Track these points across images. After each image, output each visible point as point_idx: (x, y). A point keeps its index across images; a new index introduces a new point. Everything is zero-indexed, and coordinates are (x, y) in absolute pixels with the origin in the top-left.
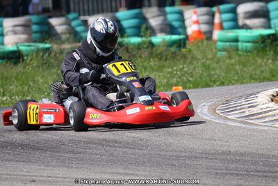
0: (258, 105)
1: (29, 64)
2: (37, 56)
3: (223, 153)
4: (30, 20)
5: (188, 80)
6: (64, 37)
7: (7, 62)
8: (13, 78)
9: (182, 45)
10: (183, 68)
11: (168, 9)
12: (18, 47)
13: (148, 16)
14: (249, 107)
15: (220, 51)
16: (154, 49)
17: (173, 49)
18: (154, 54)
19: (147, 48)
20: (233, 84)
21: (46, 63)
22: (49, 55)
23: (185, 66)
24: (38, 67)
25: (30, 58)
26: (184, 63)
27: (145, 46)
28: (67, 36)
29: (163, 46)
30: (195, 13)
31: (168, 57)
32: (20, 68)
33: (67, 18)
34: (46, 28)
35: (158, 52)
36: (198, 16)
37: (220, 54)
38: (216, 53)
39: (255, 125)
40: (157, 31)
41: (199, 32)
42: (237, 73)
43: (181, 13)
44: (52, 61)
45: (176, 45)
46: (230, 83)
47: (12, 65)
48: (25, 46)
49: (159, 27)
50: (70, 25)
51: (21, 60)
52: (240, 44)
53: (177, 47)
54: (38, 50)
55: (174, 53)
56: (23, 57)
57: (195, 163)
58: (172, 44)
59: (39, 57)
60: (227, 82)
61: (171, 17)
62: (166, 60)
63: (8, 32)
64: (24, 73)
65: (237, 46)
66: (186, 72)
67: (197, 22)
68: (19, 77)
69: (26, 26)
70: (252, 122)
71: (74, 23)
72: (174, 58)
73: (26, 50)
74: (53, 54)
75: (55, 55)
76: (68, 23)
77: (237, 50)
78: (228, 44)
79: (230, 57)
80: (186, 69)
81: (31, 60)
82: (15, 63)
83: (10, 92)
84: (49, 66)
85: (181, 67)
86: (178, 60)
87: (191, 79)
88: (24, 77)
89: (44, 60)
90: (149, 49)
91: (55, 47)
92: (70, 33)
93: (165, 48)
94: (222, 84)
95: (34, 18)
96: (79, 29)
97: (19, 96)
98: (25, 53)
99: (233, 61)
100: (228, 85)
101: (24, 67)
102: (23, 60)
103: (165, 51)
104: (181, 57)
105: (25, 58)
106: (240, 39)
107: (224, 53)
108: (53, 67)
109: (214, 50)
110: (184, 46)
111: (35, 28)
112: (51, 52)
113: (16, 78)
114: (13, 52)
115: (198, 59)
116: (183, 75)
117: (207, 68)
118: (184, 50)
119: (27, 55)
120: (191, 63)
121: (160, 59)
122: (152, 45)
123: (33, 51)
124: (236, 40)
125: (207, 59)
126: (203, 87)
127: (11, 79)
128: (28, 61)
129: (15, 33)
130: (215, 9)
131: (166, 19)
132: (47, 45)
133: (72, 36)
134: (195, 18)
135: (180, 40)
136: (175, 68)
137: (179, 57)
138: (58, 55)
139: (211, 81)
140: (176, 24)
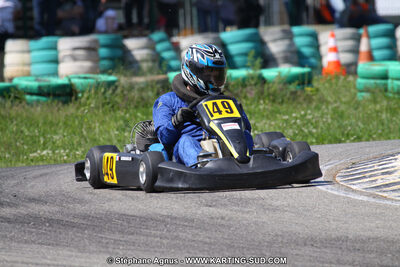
0: (395, 171)
1: (85, 105)
2: (96, 93)
3: (338, 239)
4: (96, 41)
5: (310, 132)
6: (145, 66)
7: (53, 101)
8: (61, 124)
9: (306, 82)
10: (305, 115)
11: (296, 30)
12: (70, 80)
13: (267, 38)
14: (383, 174)
15: (361, 91)
16: (266, 86)
17: (293, 87)
18: (266, 94)
19: (256, 84)
20: (374, 139)
21: (108, 103)
22: (114, 91)
23: (309, 112)
24: (97, 108)
25: (86, 95)
26: (308, 108)
27: (253, 82)
28: (150, 64)
29: (280, 83)
30: (333, 36)
31: (285, 99)
32: (71, 109)
33: (150, 39)
34: (119, 53)
35: (272, 90)
36: (336, 40)
37: (360, 96)
38: (355, 94)
39: (389, 199)
40: (280, 61)
41: (338, 63)
42: (383, 124)
43: (315, 36)
44: (118, 99)
45: (297, 82)
46: (370, 138)
47: (60, 104)
48: (80, 78)
49: (281, 55)
50: (154, 49)
51: (73, 98)
52: (389, 81)
53: (299, 85)
54: (98, 85)
55: (294, 93)
56: (77, 93)
57: (296, 252)
58: (292, 79)
59: (100, 94)
60: (366, 136)
61: (300, 41)
62: (282, 102)
63: (65, 56)
64: (77, 117)
65: (386, 85)
66: (309, 121)
67: (335, 50)
68: (70, 123)
69: (91, 49)
70: (385, 195)
71: (159, 47)
72: (294, 99)
73: (82, 84)
74: (119, 91)
75: (122, 91)
76: (151, 46)
77: (386, 90)
78: (372, 81)
79: (375, 101)
80: (309, 117)
81: (88, 98)
82: (65, 103)
83: (54, 143)
84: (113, 107)
85: (303, 113)
86: (299, 103)
87: (314, 131)
88: (77, 123)
89: (106, 98)
90: (259, 86)
91: (123, 80)
92: (154, 61)
93: (281, 86)
94: (359, 139)
95: (102, 39)
96: (167, 55)
97: (65, 150)
98: (79, 88)
99: (378, 107)
100: (368, 140)
101: (78, 108)
102: (76, 99)
103: (282, 90)
104: (305, 99)
105: (80, 95)
106: (390, 75)
107: (367, 95)
108: (119, 109)
109: (353, 90)
110: (310, 83)
111: (103, 52)
112: (116, 87)
113: (65, 123)
114: (63, 87)
115: (328, 103)
116: (304, 125)
117: (339, 115)
118: (308, 89)
119: (83, 92)
120: (318, 108)
121: (274, 101)
122: (263, 80)
123: (90, 86)
124: (385, 77)
125: (341, 102)
126: (330, 142)
127: (57, 125)
128: (83, 100)
129: (75, 59)
130: (362, 31)
131: (292, 44)
132: (112, 78)
133: (157, 65)
134: (331, 43)
135: (303, 75)
136: (294, 115)
137: (301, 99)
138: (125, 92)
139: (343, 134)
140: (306, 51)
